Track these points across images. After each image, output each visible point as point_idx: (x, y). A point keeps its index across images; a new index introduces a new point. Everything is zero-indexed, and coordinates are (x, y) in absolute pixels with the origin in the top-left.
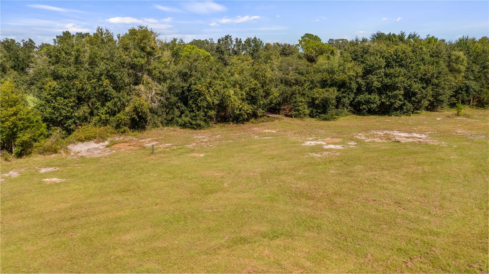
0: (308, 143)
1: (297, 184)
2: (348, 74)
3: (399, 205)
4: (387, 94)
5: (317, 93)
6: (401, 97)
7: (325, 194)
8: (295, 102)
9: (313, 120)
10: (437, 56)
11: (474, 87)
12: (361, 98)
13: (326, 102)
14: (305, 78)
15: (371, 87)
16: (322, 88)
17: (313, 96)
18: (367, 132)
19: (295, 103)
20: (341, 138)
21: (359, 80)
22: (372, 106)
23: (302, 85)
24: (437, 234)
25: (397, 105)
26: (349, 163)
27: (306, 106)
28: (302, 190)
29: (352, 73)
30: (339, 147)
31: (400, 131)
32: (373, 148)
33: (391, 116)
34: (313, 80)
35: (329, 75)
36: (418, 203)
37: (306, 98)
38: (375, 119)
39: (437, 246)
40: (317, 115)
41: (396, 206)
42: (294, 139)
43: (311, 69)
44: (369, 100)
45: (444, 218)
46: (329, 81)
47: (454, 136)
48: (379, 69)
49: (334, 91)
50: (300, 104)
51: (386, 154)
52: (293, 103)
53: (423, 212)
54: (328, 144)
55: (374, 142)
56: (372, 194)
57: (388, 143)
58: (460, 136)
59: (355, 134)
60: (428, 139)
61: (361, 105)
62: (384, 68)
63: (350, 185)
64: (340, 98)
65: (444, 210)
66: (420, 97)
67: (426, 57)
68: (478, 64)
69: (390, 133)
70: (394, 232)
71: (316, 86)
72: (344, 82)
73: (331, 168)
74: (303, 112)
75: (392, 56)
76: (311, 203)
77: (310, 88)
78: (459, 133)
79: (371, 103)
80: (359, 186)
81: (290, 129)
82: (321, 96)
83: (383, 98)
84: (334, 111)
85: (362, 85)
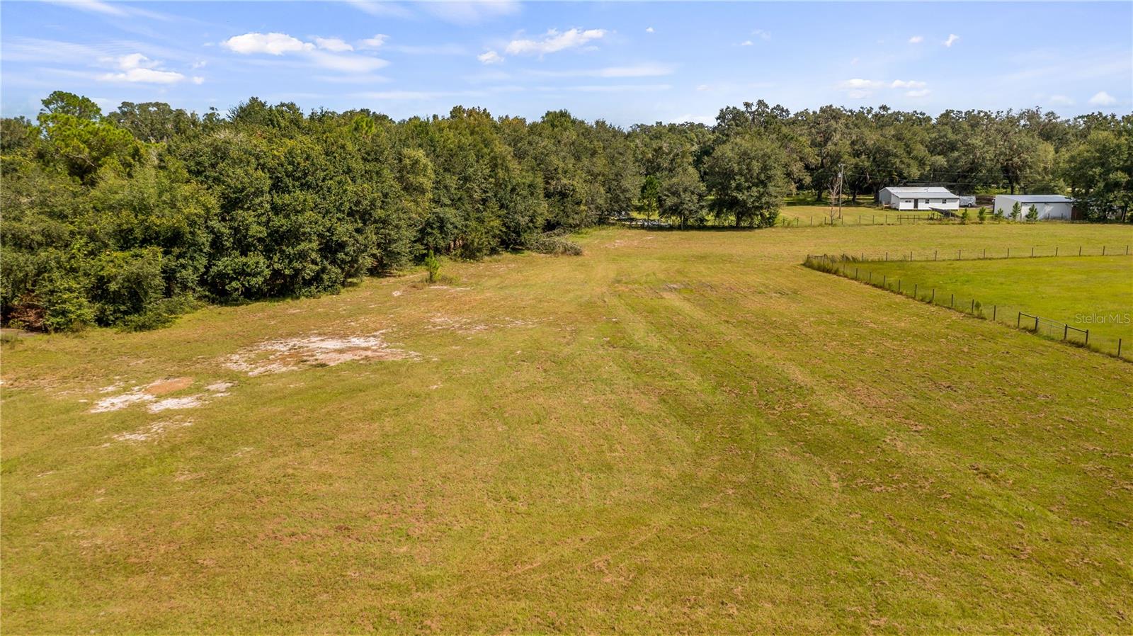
0: (105, 405)
1: (94, 536)
2: (186, 211)
3: (346, 532)
4: (284, 251)
5: (111, 264)
6: (314, 255)
7: (173, 547)
8: (52, 292)
9: (109, 332)
10: (376, 160)
11: (453, 220)
12: (225, 264)
13: (139, 284)
14: (71, 228)
15: (245, 237)
16: (122, 249)
17: (101, 273)
18: (249, 348)
19: (52, 295)
20: (190, 374)
21: (215, 223)
22: (254, 281)
23: (67, 246)
24: (428, 584)
25: (309, 274)
26: (220, 444)
27: (84, 301)
28: (111, 550)
29: (193, 209)
30: (188, 402)
31: (323, 335)
32: (271, 392)
33: (298, 298)
34: (96, 231)
35: (136, 216)
36: (385, 516)
37: (81, 279)
38: (263, 310)
39: (432, 611)
40: (117, 319)
41: (340, 537)
42: (63, 396)
43: (83, 202)
44: (243, 269)
45: (436, 541)
46: (137, 230)
47: (431, 332)
48: (257, 197)
49: (155, 254)
50: (65, 296)
51: (302, 403)
52: (46, 294)
53: (397, 537)
54: (160, 397)
55: (269, 376)
56: (285, 519)
57: (302, 373)
58: (441, 332)
59: (222, 359)
60: (383, 349)
61: (227, 281)
62: (269, 193)
63: (231, 505)
64: (174, 271)
65: (435, 519)
66: (354, 251)
67: (354, 165)
68: (454, 174)
69: (301, 345)
70: (344, 604)
71: (106, 246)
72: (179, 232)
73: (177, 469)
74: (78, 316)
75: (282, 166)
76: (140, 583)
77: (89, 251)
78: (440, 325)
79: (249, 275)
80: (253, 504)
81: (49, 368)
82: (121, 271)
83: (276, 260)
84: (163, 304)
85: (222, 234)
